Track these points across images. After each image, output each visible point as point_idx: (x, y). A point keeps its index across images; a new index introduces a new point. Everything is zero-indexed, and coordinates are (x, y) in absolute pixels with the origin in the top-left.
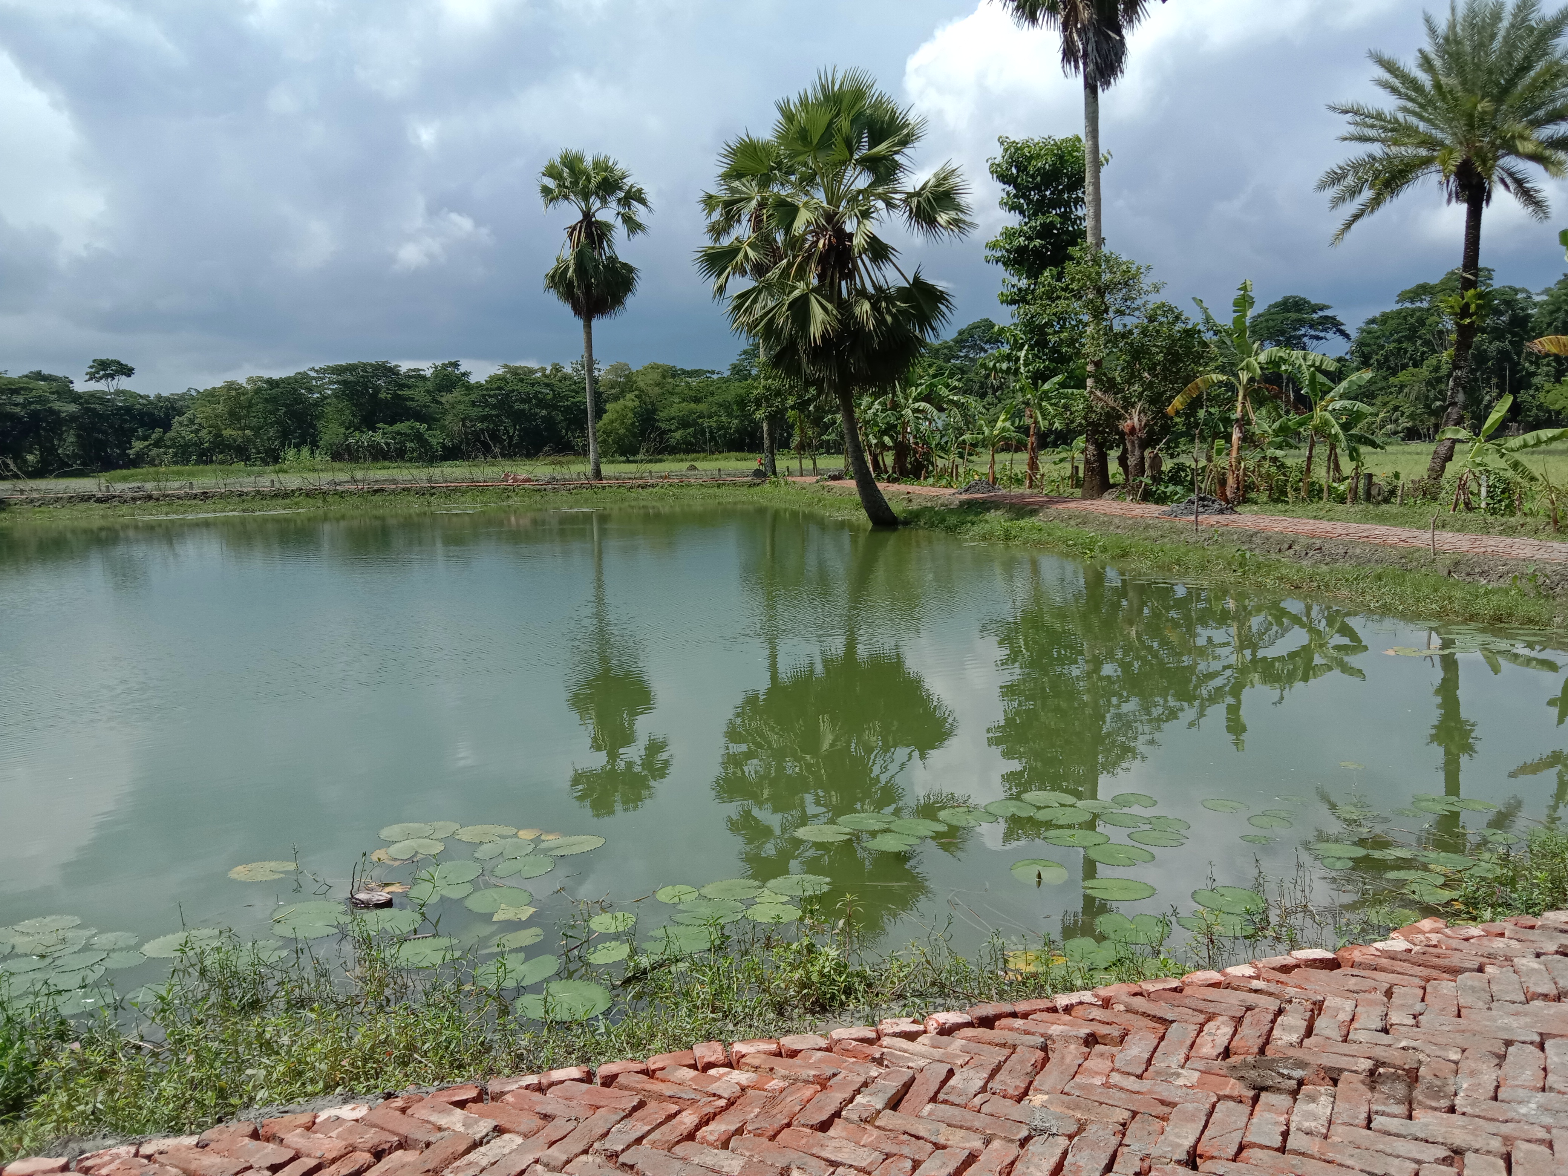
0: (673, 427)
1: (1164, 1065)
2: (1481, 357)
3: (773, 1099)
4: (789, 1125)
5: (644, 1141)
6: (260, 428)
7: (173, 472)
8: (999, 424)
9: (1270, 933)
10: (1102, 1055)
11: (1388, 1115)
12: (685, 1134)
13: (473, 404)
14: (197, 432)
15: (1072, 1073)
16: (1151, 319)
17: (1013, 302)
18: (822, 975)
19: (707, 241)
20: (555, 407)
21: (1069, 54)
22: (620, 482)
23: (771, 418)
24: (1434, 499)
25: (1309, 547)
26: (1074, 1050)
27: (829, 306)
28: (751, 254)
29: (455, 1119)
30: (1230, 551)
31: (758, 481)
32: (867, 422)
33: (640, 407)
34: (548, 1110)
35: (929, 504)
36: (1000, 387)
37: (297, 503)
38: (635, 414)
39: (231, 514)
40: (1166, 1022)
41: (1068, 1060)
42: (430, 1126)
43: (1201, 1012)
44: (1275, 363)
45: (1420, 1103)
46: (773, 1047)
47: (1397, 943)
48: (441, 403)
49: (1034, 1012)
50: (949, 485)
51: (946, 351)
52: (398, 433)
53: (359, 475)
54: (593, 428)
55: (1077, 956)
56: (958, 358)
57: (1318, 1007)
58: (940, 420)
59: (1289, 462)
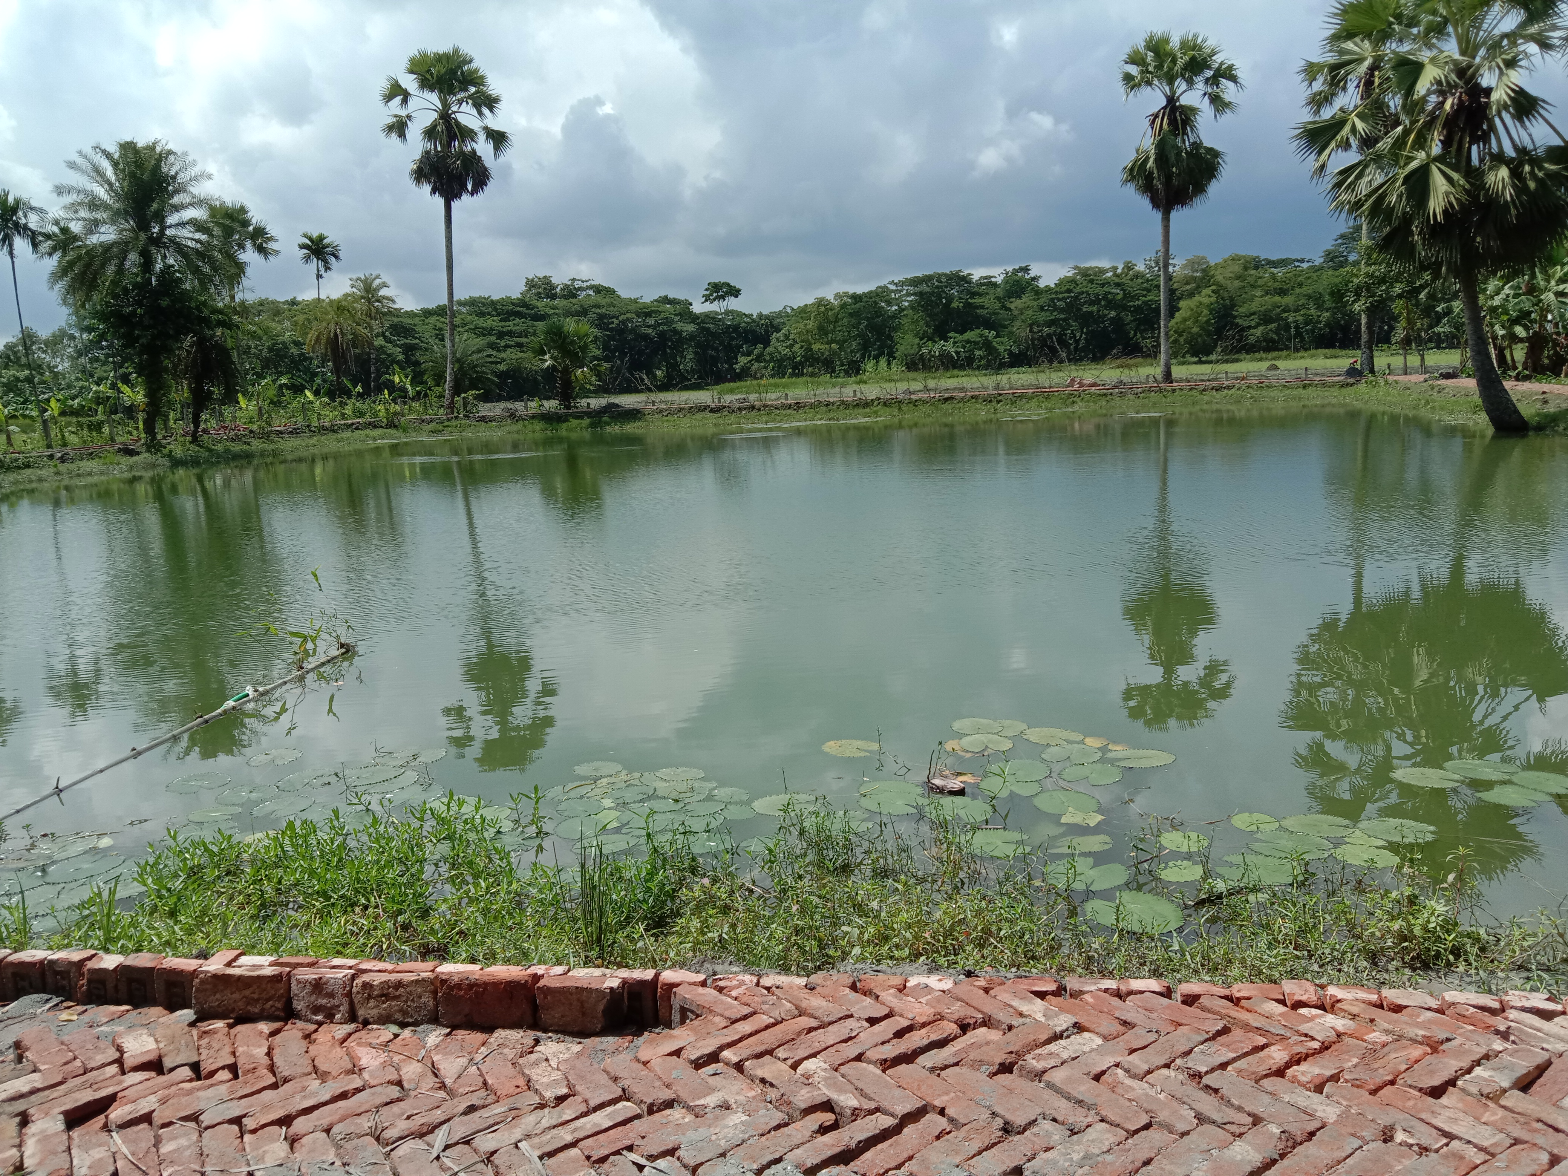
0: (1253, 323)
3: (1373, 1052)
4: (1392, 1083)
5: (1229, 1068)
6: (845, 341)
7: (771, 385)
12: (1274, 1068)
13: (1042, 308)
14: (791, 346)
18: (1425, 929)
19: (1305, 116)
20: (1125, 308)
22: (1193, 386)
23: (1371, 311)
27: (1455, 176)
28: (1360, 125)
29: (1036, 1008)
31: (1352, 381)
32: (1493, 310)
33: (1217, 302)
34: (1128, 1017)
37: (876, 412)
38: (1211, 311)
39: (819, 422)
42: (1012, 1010)
46: (1374, 997)
48: (1010, 310)
52: (968, 342)
53: (931, 384)
54: (1166, 326)
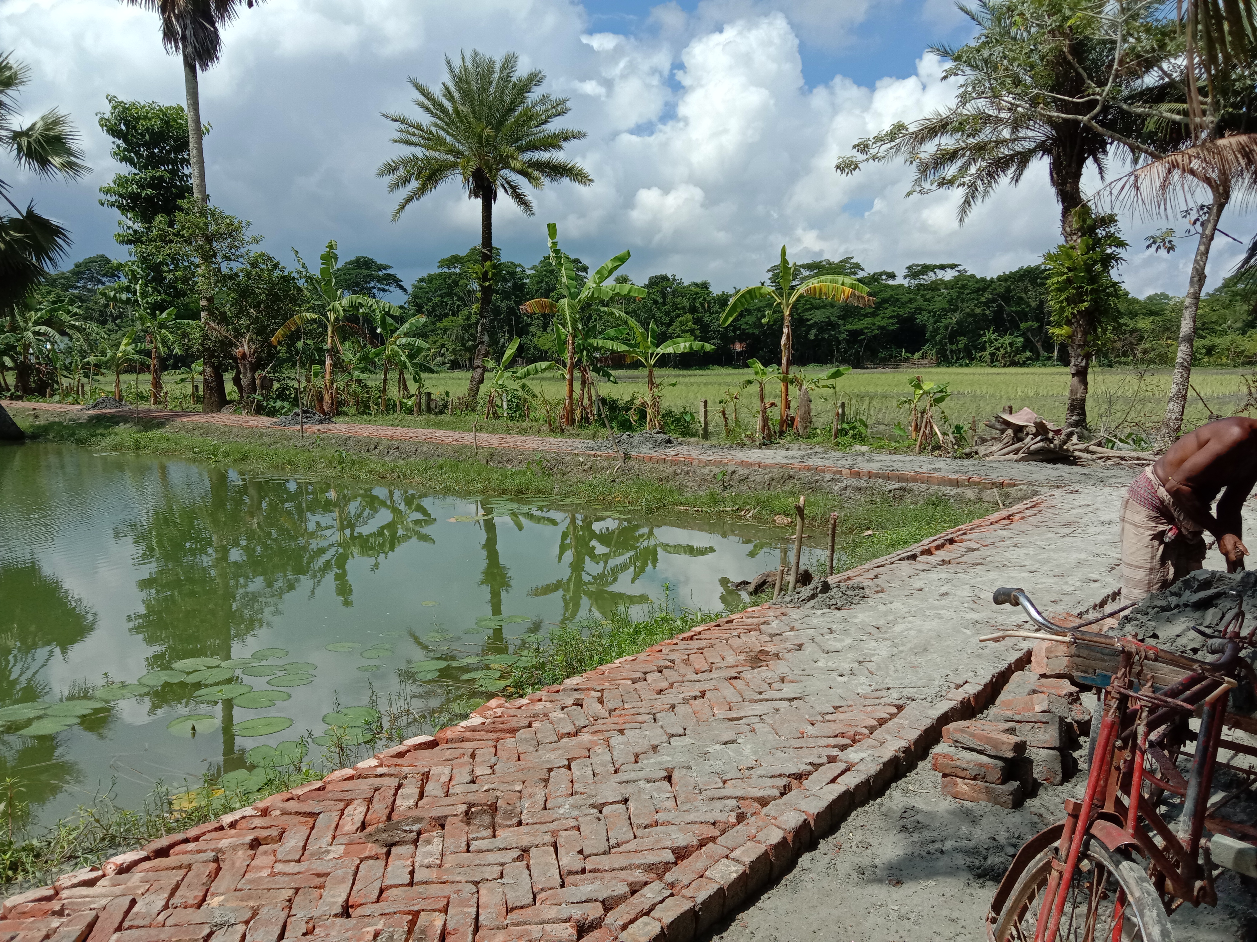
1: (316, 847)
2: (497, 311)
8: (122, 348)
9: (384, 735)
10: (265, 853)
11: (481, 839)
15: (242, 872)
16: (254, 265)
17: (129, 242)
21: (169, 34)
24: (474, 410)
25: (390, 447)
26: (242, 855)
30: (331, 452)
35: (57, 420)
36: (120, 316)
40: (314, 815)
41: (238, 864)
43: (341, 800)
44: (355, 307)
45: (500, 825)
47: (475, 720)
49: (204, 834)
50: (76, 402)
51: (63, 281)
55: (233, 786)
56: (76, 287)
57: (426, 776)
58: (62, 343)
59: (370, 384)
